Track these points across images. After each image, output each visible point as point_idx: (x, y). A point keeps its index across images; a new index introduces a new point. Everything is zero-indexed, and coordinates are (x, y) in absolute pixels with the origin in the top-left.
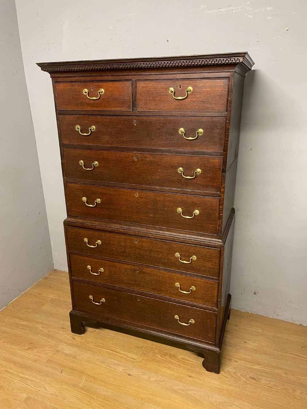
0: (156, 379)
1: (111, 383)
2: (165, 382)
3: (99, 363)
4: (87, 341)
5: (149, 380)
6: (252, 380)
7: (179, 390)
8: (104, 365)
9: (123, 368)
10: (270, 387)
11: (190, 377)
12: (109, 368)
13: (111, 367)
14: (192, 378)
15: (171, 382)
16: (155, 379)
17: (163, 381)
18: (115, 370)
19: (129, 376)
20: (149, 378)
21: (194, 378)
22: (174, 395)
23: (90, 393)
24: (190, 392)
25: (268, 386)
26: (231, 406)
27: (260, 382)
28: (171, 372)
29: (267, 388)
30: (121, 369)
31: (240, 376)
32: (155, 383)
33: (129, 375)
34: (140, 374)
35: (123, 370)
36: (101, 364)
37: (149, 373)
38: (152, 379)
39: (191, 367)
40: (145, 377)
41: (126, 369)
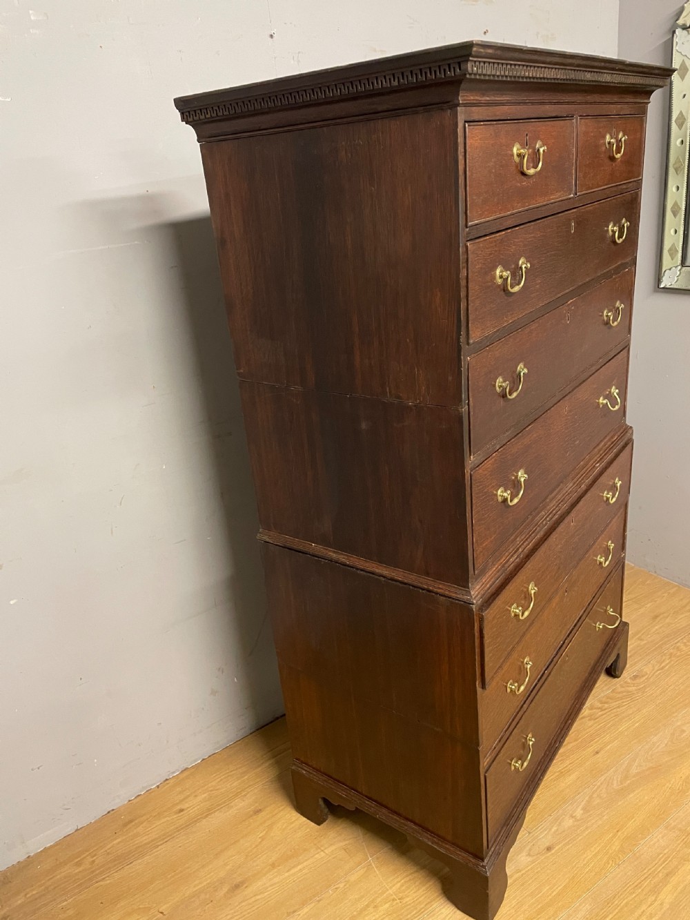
0: (581, 807)
1: (555, 893)
2: (595, 796)
4: (392, 897)
5: (578, 820)
6: (638, 681)
7: (622, 783)
9: (524, 854)
10: (662, 668)
11: (597, 753)
14: (602, 752)
15: (599, 787)
16: (579, 809)
17: (591, 797)
19: (553, 851)
21: (601, 749)
22: (631, 795)
24: (634, 771)
25: (658, 670)
26: (683, 731)
27: (647, 674)
28: (573, 777)
29: (660, 673)
31: (623, 689)
32: (588, 814)
33: (549, 849)
34: (554, 829)
35: (529, 855)
37: (561, 811)
38: (579, 813)
39: (576, 740)
40: (568, 823)
41: (530, 850)
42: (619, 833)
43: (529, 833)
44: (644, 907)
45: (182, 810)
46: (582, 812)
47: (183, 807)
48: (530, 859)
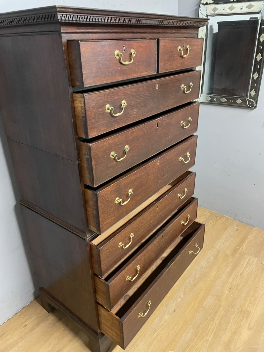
0: (182, 292)
1: (179, 328)
2: (186, 288)
3: (155, 335)
5: (182, 298)
7: (194, 282)
8: (159, 331)
12: (164, 326)
13: (163, 325)
15: (187, 284)
16: (182, 294)
18: (167, 322)
19: (176, 312)
20: (180, 297)
23: (188, 348)
24: (197, 276)
26: (210, 259)
30: (166, 317)
32: (185, 295)
33: (174, 311)
34: (175, 303)
35: (168, 315)
36: (156, 333)
37: (176, 296)
38: (182, 295)
40: (179, 300)
41: (168, 313)
42: (197, 300)
43: (167, 306)
44: (210, 327)
45: (26, 326)
46: (183, 295)
47: (26, 324)
48: (168, 316)
